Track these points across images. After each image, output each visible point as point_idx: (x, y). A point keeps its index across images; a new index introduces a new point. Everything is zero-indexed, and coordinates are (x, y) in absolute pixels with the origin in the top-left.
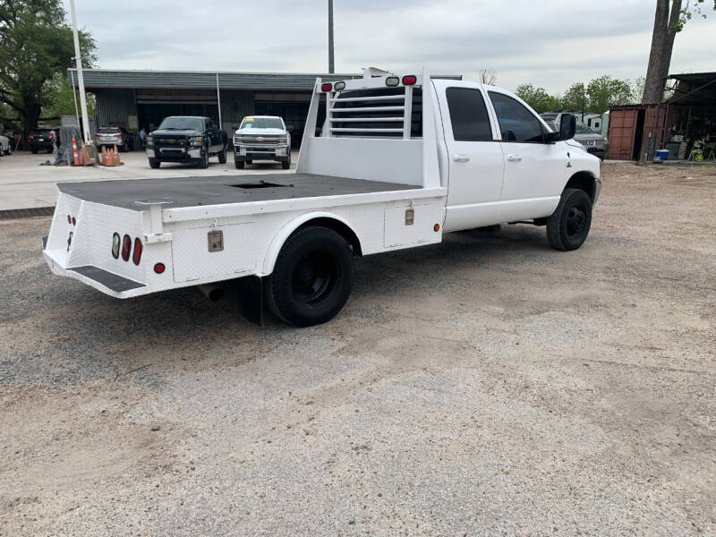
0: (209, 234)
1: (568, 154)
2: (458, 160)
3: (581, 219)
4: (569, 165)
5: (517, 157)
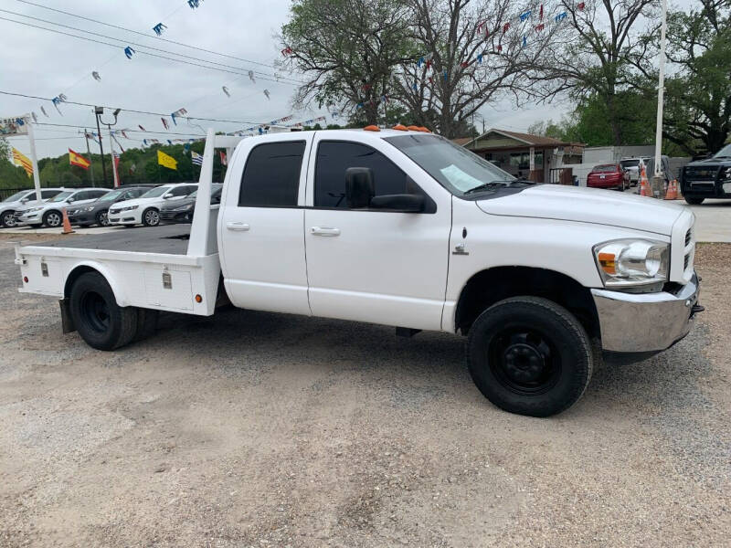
0: (42, 265)
1: (465, 234)
3: (522, 360)
4: (460, 251)
5: (327, 231)
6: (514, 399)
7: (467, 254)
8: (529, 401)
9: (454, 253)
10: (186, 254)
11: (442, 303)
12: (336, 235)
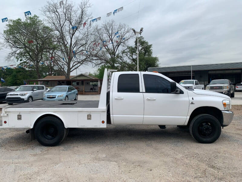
0: (18, 115)
1: (193, 99)
2: (116, 99)
3: (207, 129)
4: (192, 103)
5: (152, 99)
6: (205, 140)
7: (194, 104)
8: (208, 139)
9: (191, 104)
10: (97, 107)
11: (186, 117)
12: (155, 100)
